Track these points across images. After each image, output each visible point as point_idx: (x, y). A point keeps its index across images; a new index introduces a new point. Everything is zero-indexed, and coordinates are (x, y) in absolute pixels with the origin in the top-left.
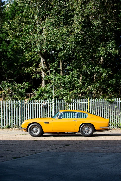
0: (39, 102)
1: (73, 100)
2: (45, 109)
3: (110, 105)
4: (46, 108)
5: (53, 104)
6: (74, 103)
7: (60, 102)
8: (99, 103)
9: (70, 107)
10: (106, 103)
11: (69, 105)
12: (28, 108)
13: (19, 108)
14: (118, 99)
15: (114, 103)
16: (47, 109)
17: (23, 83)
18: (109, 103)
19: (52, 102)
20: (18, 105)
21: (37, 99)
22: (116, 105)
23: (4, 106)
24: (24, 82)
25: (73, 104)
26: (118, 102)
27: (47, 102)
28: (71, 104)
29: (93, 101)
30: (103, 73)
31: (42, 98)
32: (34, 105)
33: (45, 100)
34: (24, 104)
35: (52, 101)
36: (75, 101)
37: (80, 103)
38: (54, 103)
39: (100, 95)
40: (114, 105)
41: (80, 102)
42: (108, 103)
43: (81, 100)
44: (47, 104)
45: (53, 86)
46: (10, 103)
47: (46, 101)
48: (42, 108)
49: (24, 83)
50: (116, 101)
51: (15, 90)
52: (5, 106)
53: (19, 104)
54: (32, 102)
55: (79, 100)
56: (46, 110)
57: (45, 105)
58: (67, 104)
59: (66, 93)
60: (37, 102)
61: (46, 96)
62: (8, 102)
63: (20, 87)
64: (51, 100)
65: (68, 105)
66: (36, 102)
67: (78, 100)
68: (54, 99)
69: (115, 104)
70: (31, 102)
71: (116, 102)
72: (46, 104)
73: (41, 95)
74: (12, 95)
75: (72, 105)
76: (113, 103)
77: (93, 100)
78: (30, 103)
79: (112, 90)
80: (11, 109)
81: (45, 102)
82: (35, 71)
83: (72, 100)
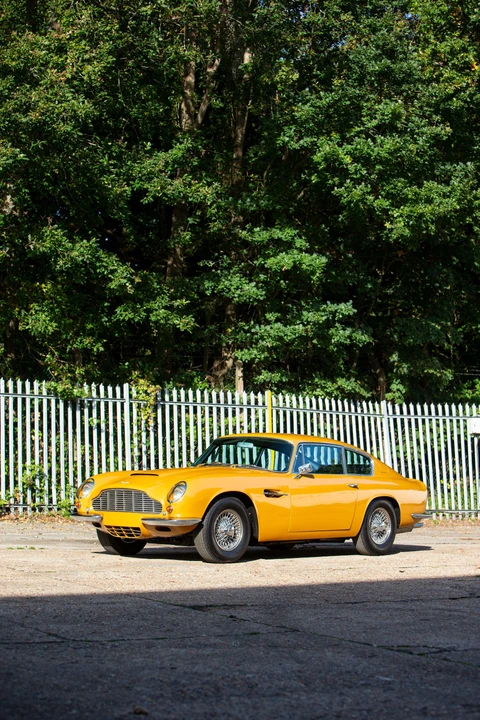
3: (65, 411)
22: (90, 415)
26: (99, 402)
69: (86, 411)
71: (90, 404)
76: (78, 406)
79: (101, 349)
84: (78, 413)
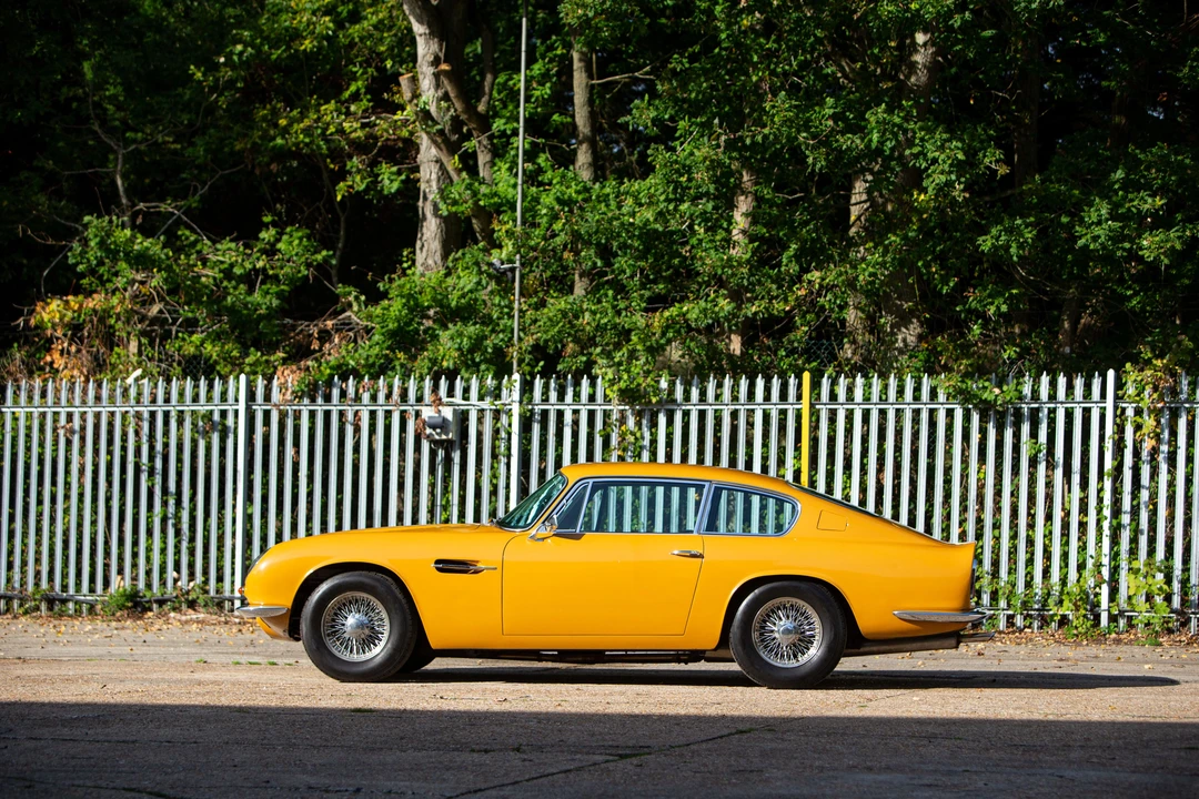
0: (389, 396)
1: (672, 384)
2: (441, 453)
3: (983, 432)
4: (448, 446)
5: (509, 413)
6: (686, 414)
7: (569, 397)
8: (891, 416)
9: (654, 442)
10: (950, 413)
11: (639, 424)
12: (296, 444)
13: (223, 440)
14: (1053, 384)
15: (1018, 415)
16: (456, 456)
17: (264, 235)
18: (975, 418)
19: (498, 397)
20: (216, 417)
21: (381, 369)
22: (1034, 435)
23: (97, 427)
24: (274, 224)
25: (678, 417)
26: (1053, 411)
27: (458, 399)
28: (662, 419)
29: (842, 397)
30: (935, 161)
31: (422, 363)
32: (350, 417)
33: (443, 384)
34: (267, 414)
35: (505, 392)
36: (695, 393)
37: (734, 415)
38: (516, 409)
39: (900, 344)
40: (1017, 436)
41: (735, 399)
42: (967, 418)
43: (744, 383)
44: (463, 417)
45: (510, 261)
46: (146, 398)
47: (451, 393)
48: (418, 449)
49: (273, 231)
50: (1035, 396)
51: (194, 296)
52: (111, 425)
53: (224, 414)
54: (336, 392)
55: (728, 382)
56: (448, 461)
57: (444, 420)
58: (623, 420)
59: (615, 326)
60: (374, 398)
61: (448, 344)
62: (133, 392)
63: (238, 271)
64: (490, 382)
65: (631, 422)
66: (366, 397)
67: (720, 385)
68: (516, 376)
69: (1026, 428)
70: (328, 399)
71: (1035, 414)
72: (448, 413)
73: (407, 340)
74: (166, 336)
75: (670, 422)
76: (1010, 419)
77: (841, 392)
78: (320, 400)
79: (1004, 308)
80: (159, 447)
81: (445, 400)
82: (360, 133)
83: (664, 384)
84: (1009, 434)
